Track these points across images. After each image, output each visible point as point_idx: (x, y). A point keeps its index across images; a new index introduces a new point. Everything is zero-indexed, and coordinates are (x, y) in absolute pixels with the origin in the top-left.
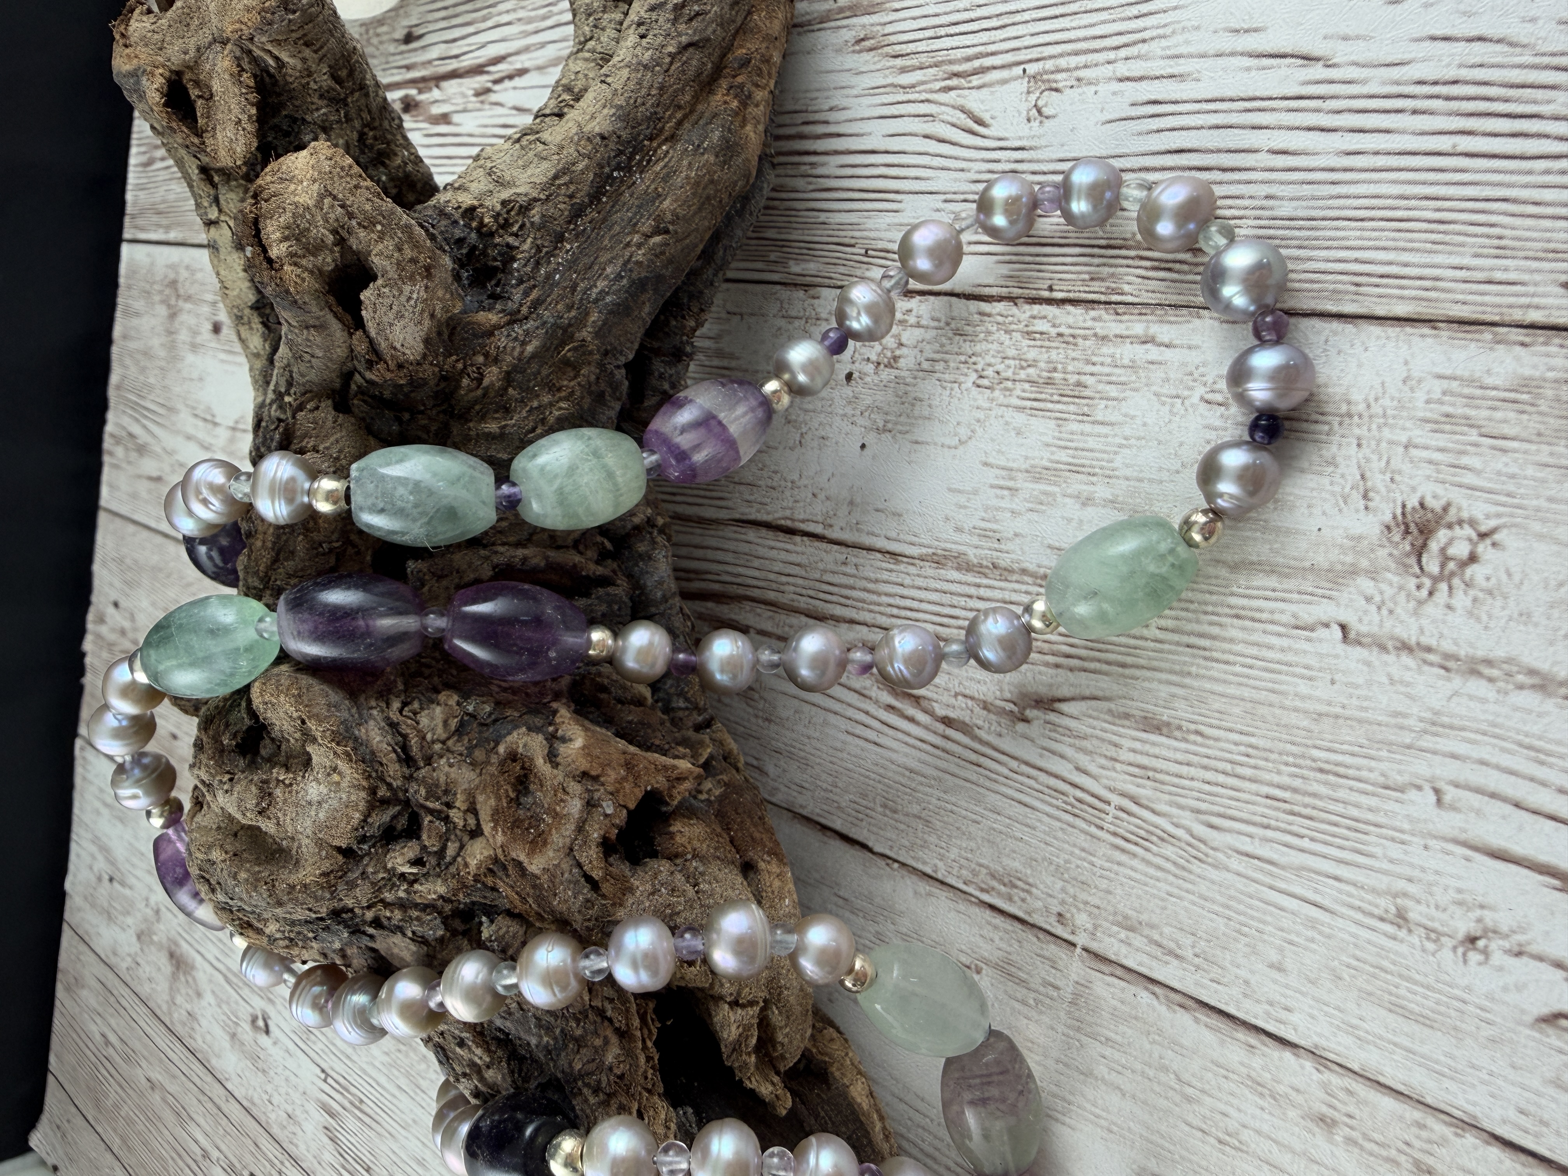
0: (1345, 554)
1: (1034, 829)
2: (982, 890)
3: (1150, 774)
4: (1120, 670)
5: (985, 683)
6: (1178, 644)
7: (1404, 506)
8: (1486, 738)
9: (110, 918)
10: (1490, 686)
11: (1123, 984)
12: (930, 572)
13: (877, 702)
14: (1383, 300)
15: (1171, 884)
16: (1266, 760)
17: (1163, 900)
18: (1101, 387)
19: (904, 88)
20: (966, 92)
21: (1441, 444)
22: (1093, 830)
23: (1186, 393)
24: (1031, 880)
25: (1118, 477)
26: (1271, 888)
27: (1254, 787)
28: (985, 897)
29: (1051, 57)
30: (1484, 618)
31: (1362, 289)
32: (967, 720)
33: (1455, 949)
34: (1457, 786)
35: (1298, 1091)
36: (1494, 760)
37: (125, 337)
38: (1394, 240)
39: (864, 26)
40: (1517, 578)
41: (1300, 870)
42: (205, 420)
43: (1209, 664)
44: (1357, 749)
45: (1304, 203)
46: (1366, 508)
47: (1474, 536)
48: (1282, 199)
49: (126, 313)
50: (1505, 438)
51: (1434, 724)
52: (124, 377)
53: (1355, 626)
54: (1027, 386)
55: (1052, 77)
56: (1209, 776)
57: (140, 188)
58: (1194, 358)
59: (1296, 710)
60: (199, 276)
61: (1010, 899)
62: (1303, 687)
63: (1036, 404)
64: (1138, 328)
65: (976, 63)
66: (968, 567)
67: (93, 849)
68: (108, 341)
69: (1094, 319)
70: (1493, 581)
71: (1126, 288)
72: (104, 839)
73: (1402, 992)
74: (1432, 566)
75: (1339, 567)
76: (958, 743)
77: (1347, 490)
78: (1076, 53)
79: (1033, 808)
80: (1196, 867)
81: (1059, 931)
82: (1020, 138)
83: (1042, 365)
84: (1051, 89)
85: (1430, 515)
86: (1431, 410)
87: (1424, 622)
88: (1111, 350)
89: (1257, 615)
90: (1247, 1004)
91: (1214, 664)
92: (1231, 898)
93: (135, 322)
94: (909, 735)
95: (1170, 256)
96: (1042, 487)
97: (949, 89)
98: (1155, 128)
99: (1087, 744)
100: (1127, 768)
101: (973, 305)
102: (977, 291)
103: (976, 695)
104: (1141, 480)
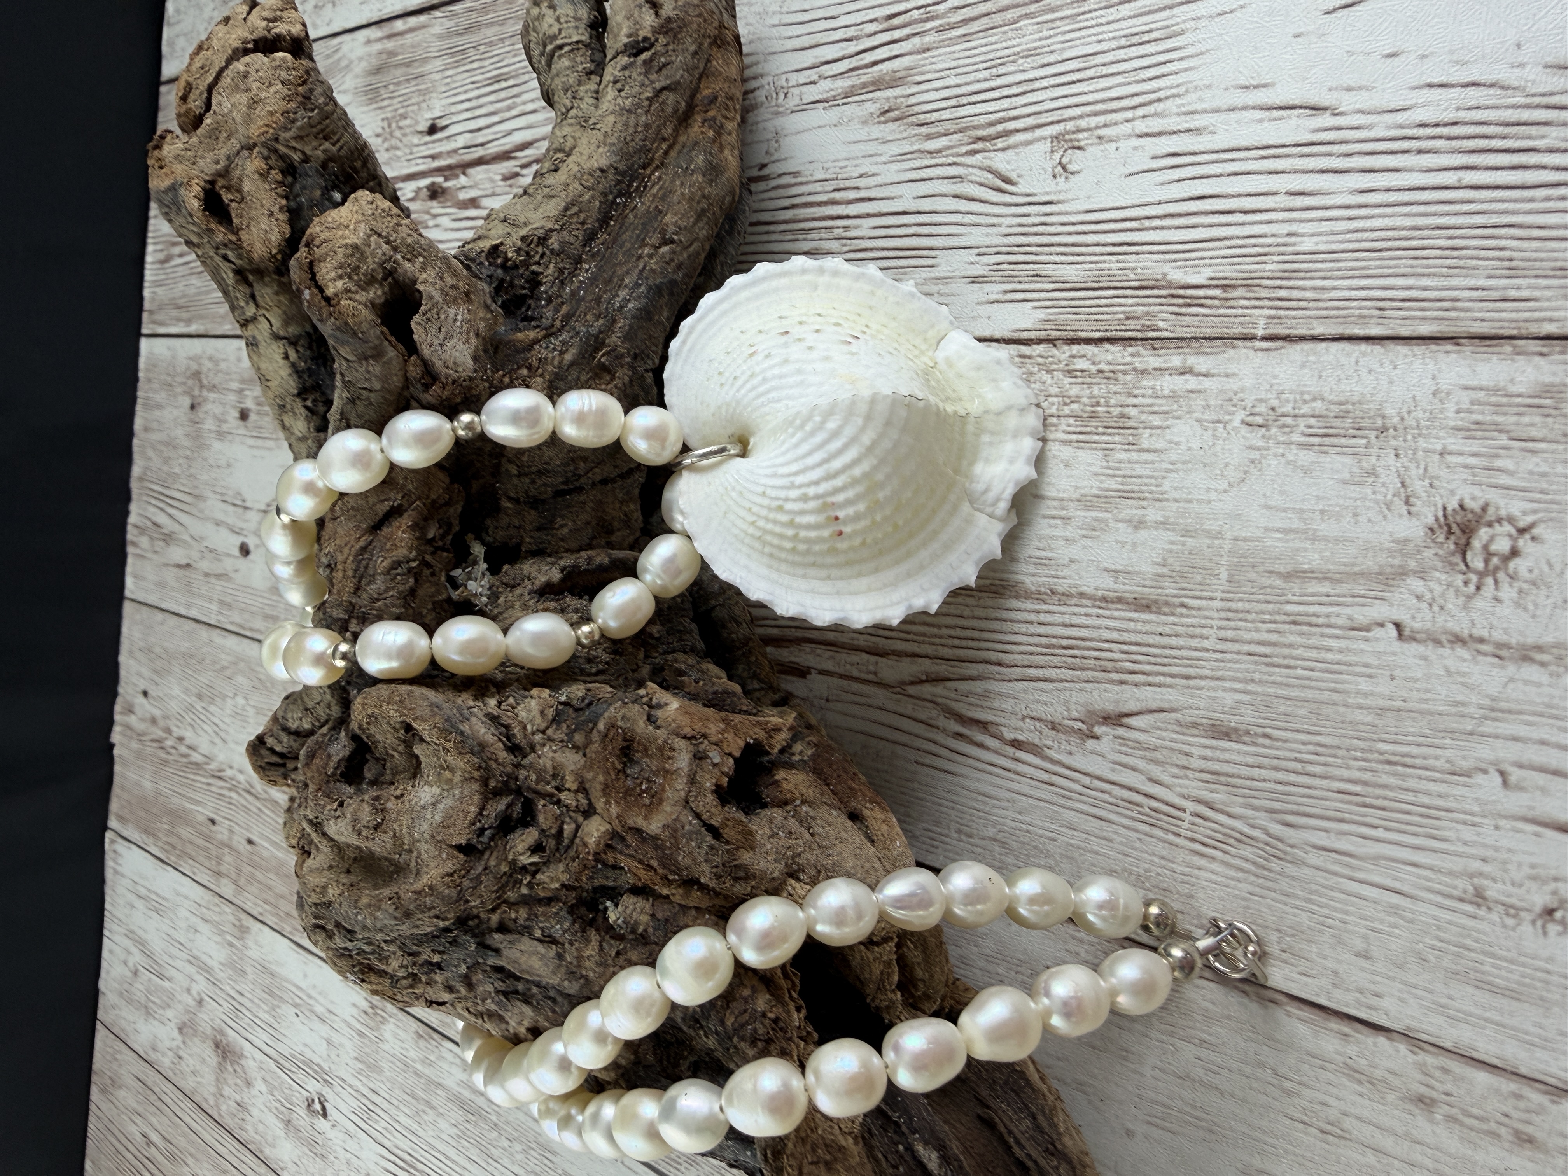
0: (1393, 557)
1: (1111, 840)
3: (1222, 779)
4: (1184, 682)
5: (1052, 704)
6: (1239, 653)
7: (1445, 509)
8: (1543, 719)
9: (148, 1013)
10: (1542, 670)
12: (988, 601)
14: (1407, 322)
15: (1252, 883)
16: (1335, 756)
17: (1244, 899)
18: (1143, 417)
19: (931, 153)
20: (992, 154)
21: (1475, 449)
22: (1171, 837)
23: (1227, 417)
25: (1167, 500)
26: (1351, 879)
27: (1324, 783)
29: (1072, 119)
30: (1531, 607)
31: (1387, 313)
32: (1037, 741)
33: (1534, 922)
34: (1521, 766)
35: (1395, 1074)
36: (1554, 739)
37: (146, 429)
38: (1412, 267)
39: (888, 99)
40: (1558, 568)
41: (1376, 859)
42: (235, 505)
43: (1272, 669)
44: (1421, 739)
45: (1325, 238)
46: (1409, 513)
47: (1513, 532)
48: (1303, 235)
49: (146, 406)
50: (1534, 440)
51: (1493, 710)
52: (146, 469)
53: (1411, 624)
54: (1071, 421)
55: (1073, 136)
56: (1280, 776)
57: (158, 284)
58: (1233, 384)
59: (1360, 707)
60: (223, 366)
62: (1365, 685)
63: (1081, 437)
64: (1176, 361)
65: (1000, 128)
66: (1026, 595)
67: (127, 943)
68: (130, 434)
69: (1132, 355)
70: (1536, 572)
71: (1161, 324)
72: (140, 932)
73: (1487, 968)
74: (1478, 564)
75: (1388, 570)
76: (1031, 765)
77: (1389, 497)
78: (1096, 114)
79: (1109, 822)
80: (1275, 865)
82: (1047, 193)
83: (1085, 400)
84: (1074, 148)
85: (1470, 516)
86: (1462, 419)
87: (1475, 615)
88: (1152, 383)
89: (1314, 620)
90: (1337, 994)
91: (1277, 670)
92: (1312, 892)
93: (157, 413)
94: (981, 761)
95: (1201, 292)
96: (1094, 514)
97: (975, 152)
98: (1176, 177)
99: (1158, 755)
100: (1197, 775)
101: (1013, 349)
102: (1016, 335)
103: (1044, 717)
104: (1190, 501)
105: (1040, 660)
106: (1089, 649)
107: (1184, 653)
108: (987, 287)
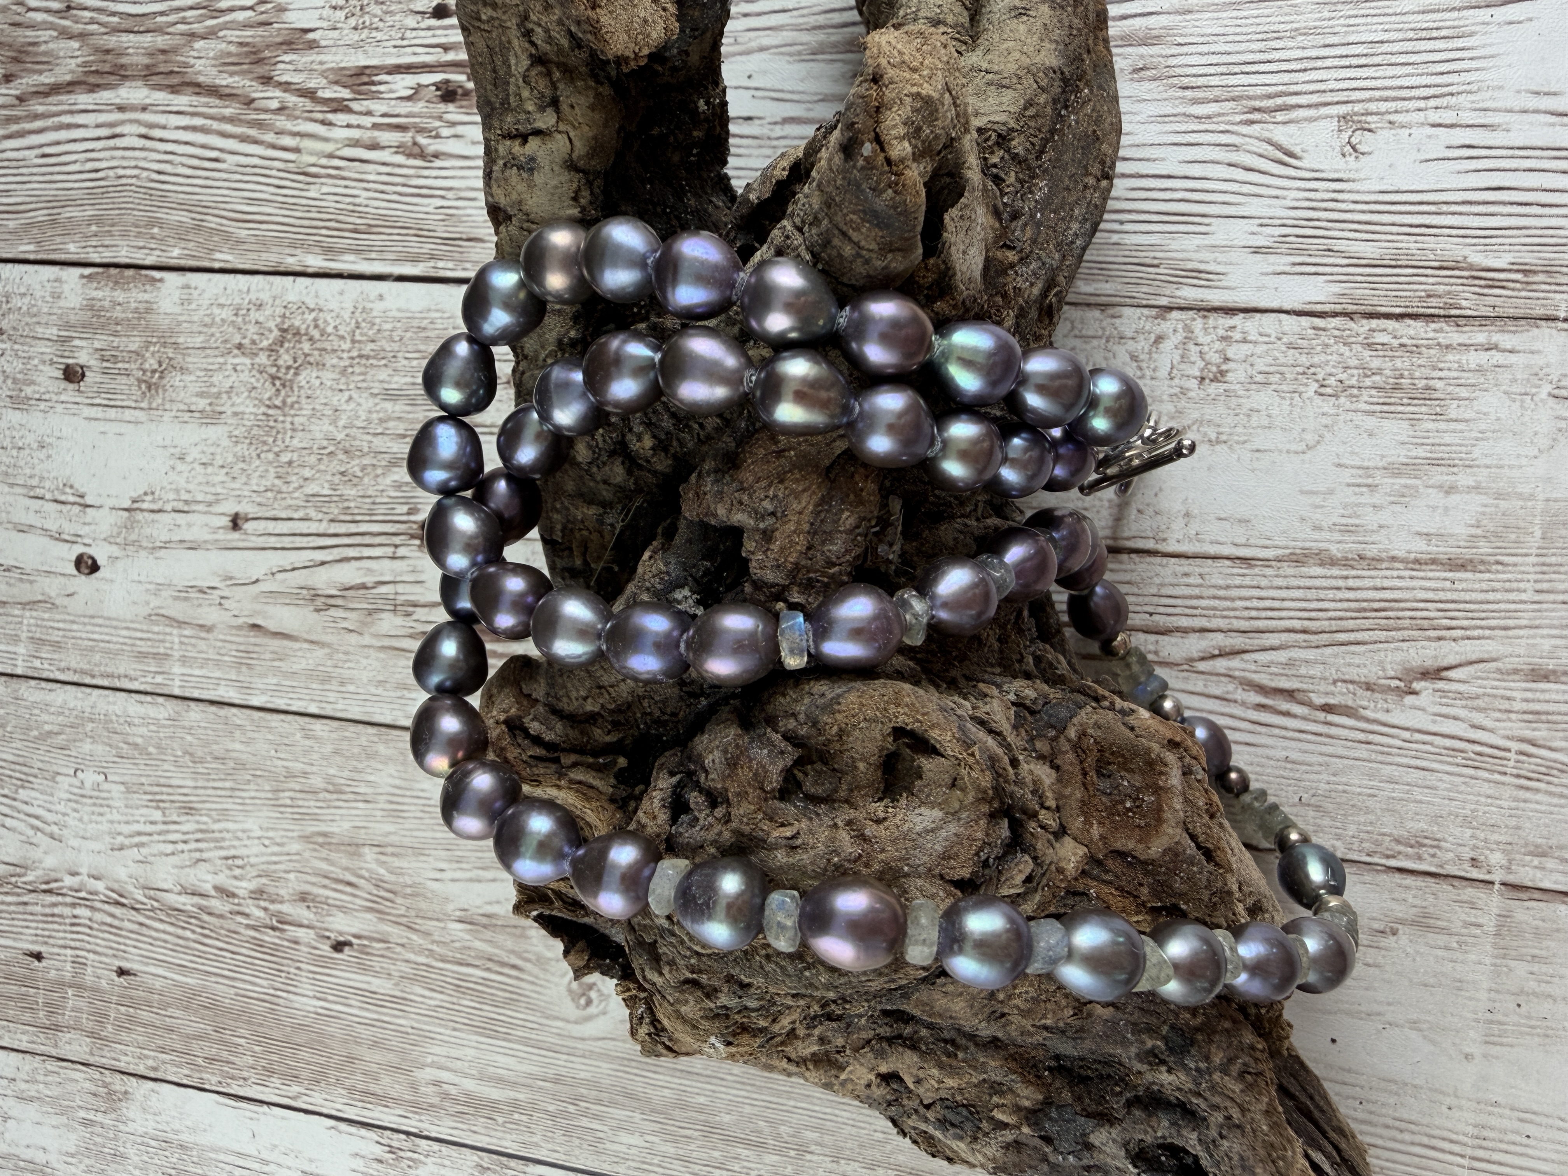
1: (1436, 788)
2: (1388, 857)
3: (1544, 717)
4: (1503, 632)
5: (1365, 666)
6: (1554, 602)
11: (1541, 904)
12: (1290, 571)
13: (1243, 704)
18: (1450, 389)
20: (1271, 126)
22: (1497, 777)
23: (1534, 390)
24: (1438, 836)
25: (1478, 466)
28: (1393, 863)
29: (1359, 101)
32: (1350, 703)
39: (1142, 57)
54: (1374, 392)
55: (1362, 118)
58: (1538, 360)
61: (1420, 858)
63: (1385, 408)
64: (1480, 337)
65: (1279, 101)
66: (1333, 562)
69: (1435, 331)
71: (1464, 303)
76: (1343, 727)
78: (1386, 100)
79: (1431, 771)
81: (1475, 874)
82: (1336, 171)
83: (1388, 372)
84: (1364, 129)
88: (1457, 357)
94: (1286, 729)
95: (1502, 276)
96: (1403, 481)
97: (1253, 122)
98: (1473, 167)
99: (1479, 703)
100: (1520, 716)
101: (1305, 321)
102: (1308, 308)
103: (1357, 678)
104: (1501, 467)
105: (1351, 624)
106: (1403, 610)
107: (1503, 606)
108: (1272, 258)
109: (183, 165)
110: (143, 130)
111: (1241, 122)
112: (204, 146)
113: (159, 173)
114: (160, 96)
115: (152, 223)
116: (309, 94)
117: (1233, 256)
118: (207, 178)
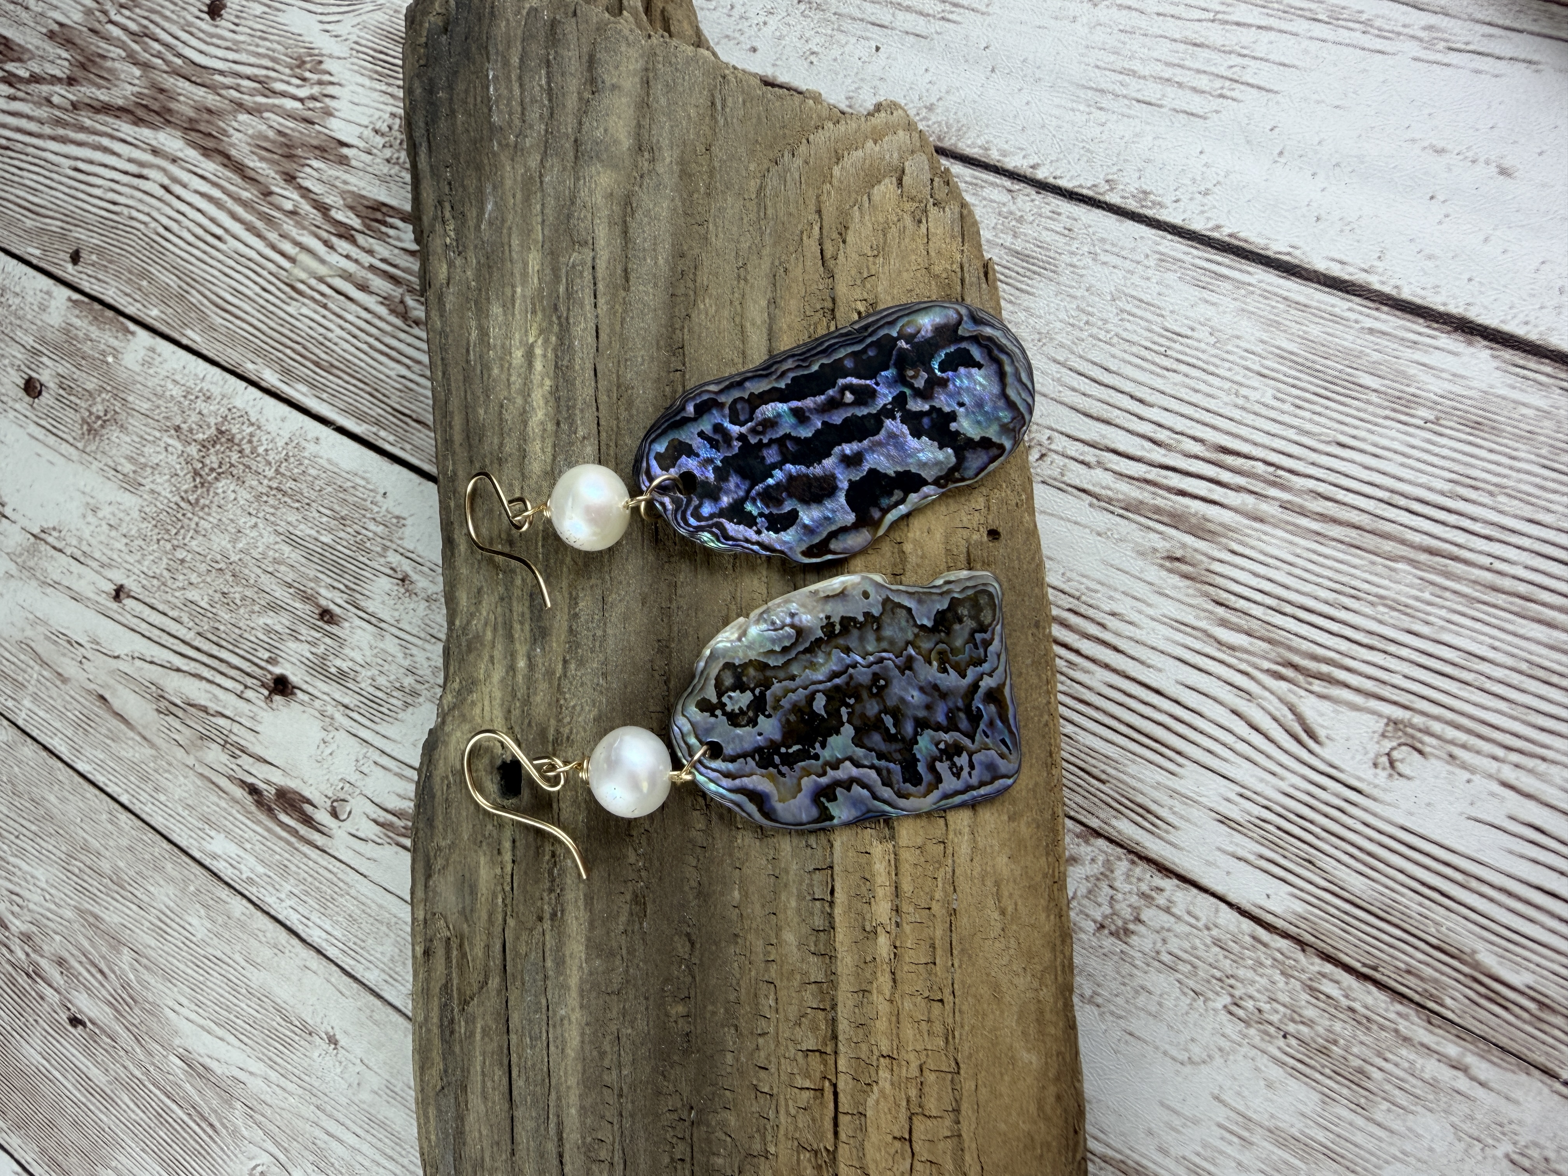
109: (189, 230)
110: (166, 181)
111: (1268, 671)
112: (212, 220)
113: (166, 229)
114: (192, 154)
115: (144, 274)
116: (323, 209)
117: (1195, 813)
118: (205, 252)
